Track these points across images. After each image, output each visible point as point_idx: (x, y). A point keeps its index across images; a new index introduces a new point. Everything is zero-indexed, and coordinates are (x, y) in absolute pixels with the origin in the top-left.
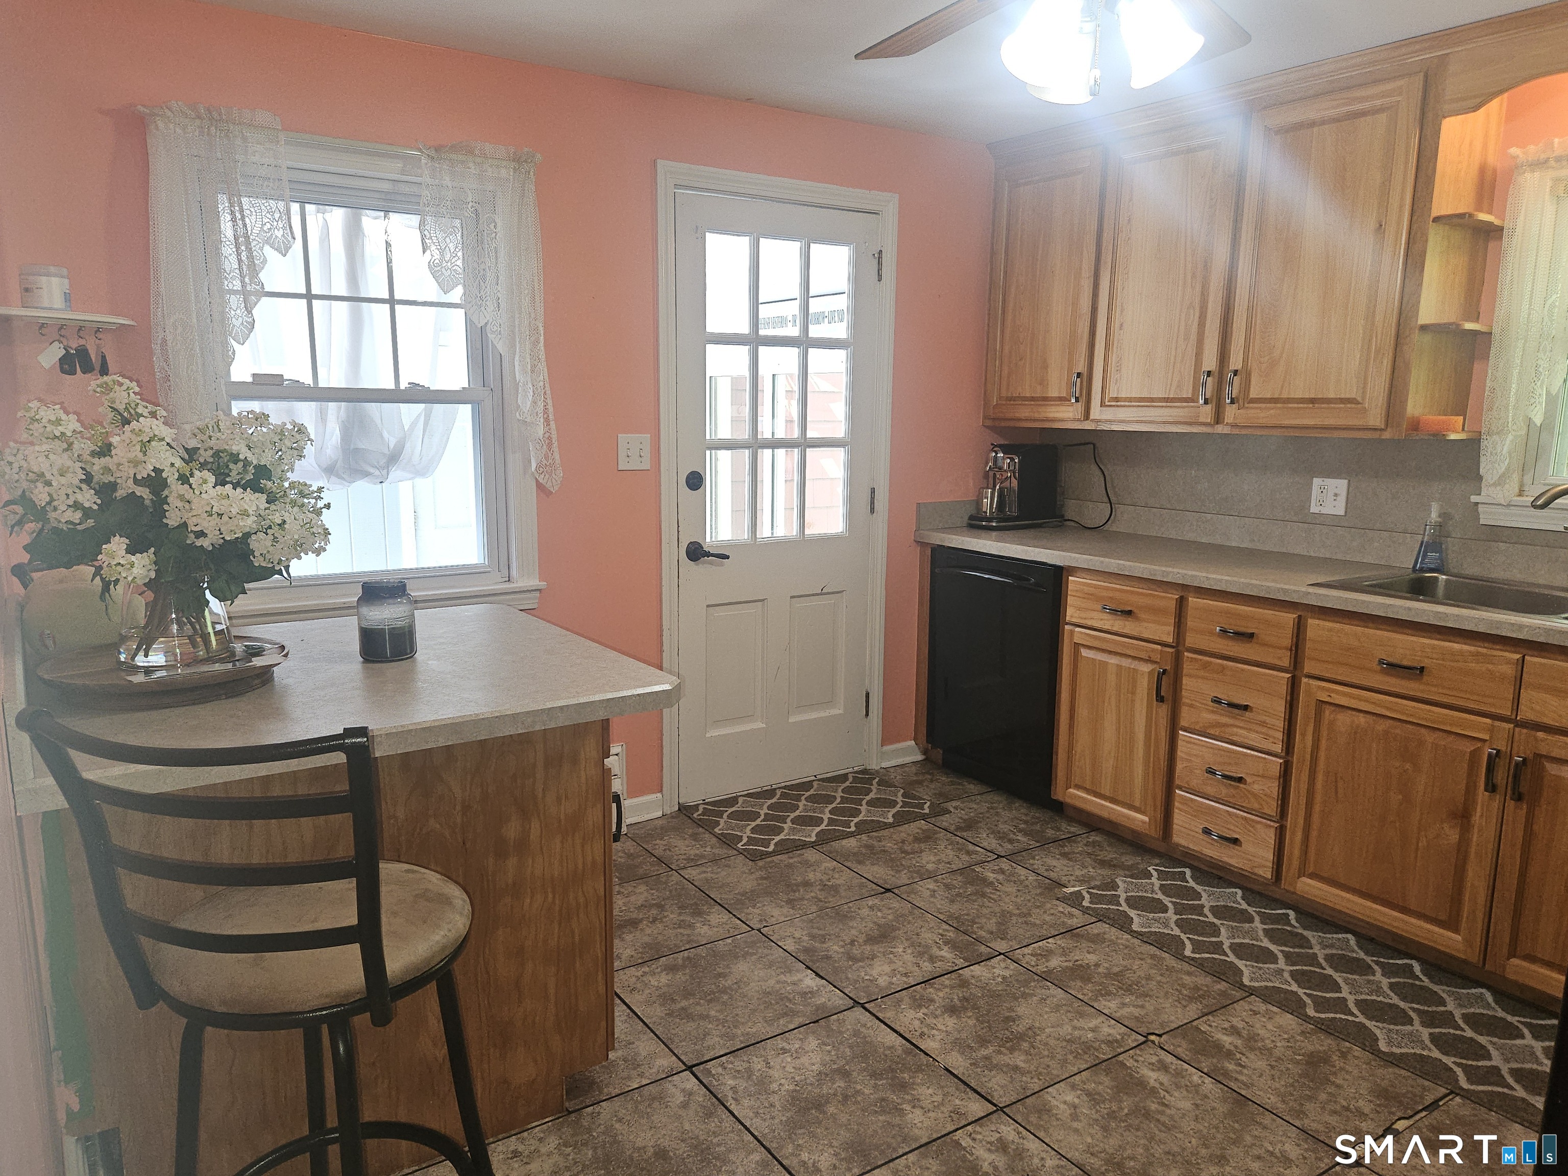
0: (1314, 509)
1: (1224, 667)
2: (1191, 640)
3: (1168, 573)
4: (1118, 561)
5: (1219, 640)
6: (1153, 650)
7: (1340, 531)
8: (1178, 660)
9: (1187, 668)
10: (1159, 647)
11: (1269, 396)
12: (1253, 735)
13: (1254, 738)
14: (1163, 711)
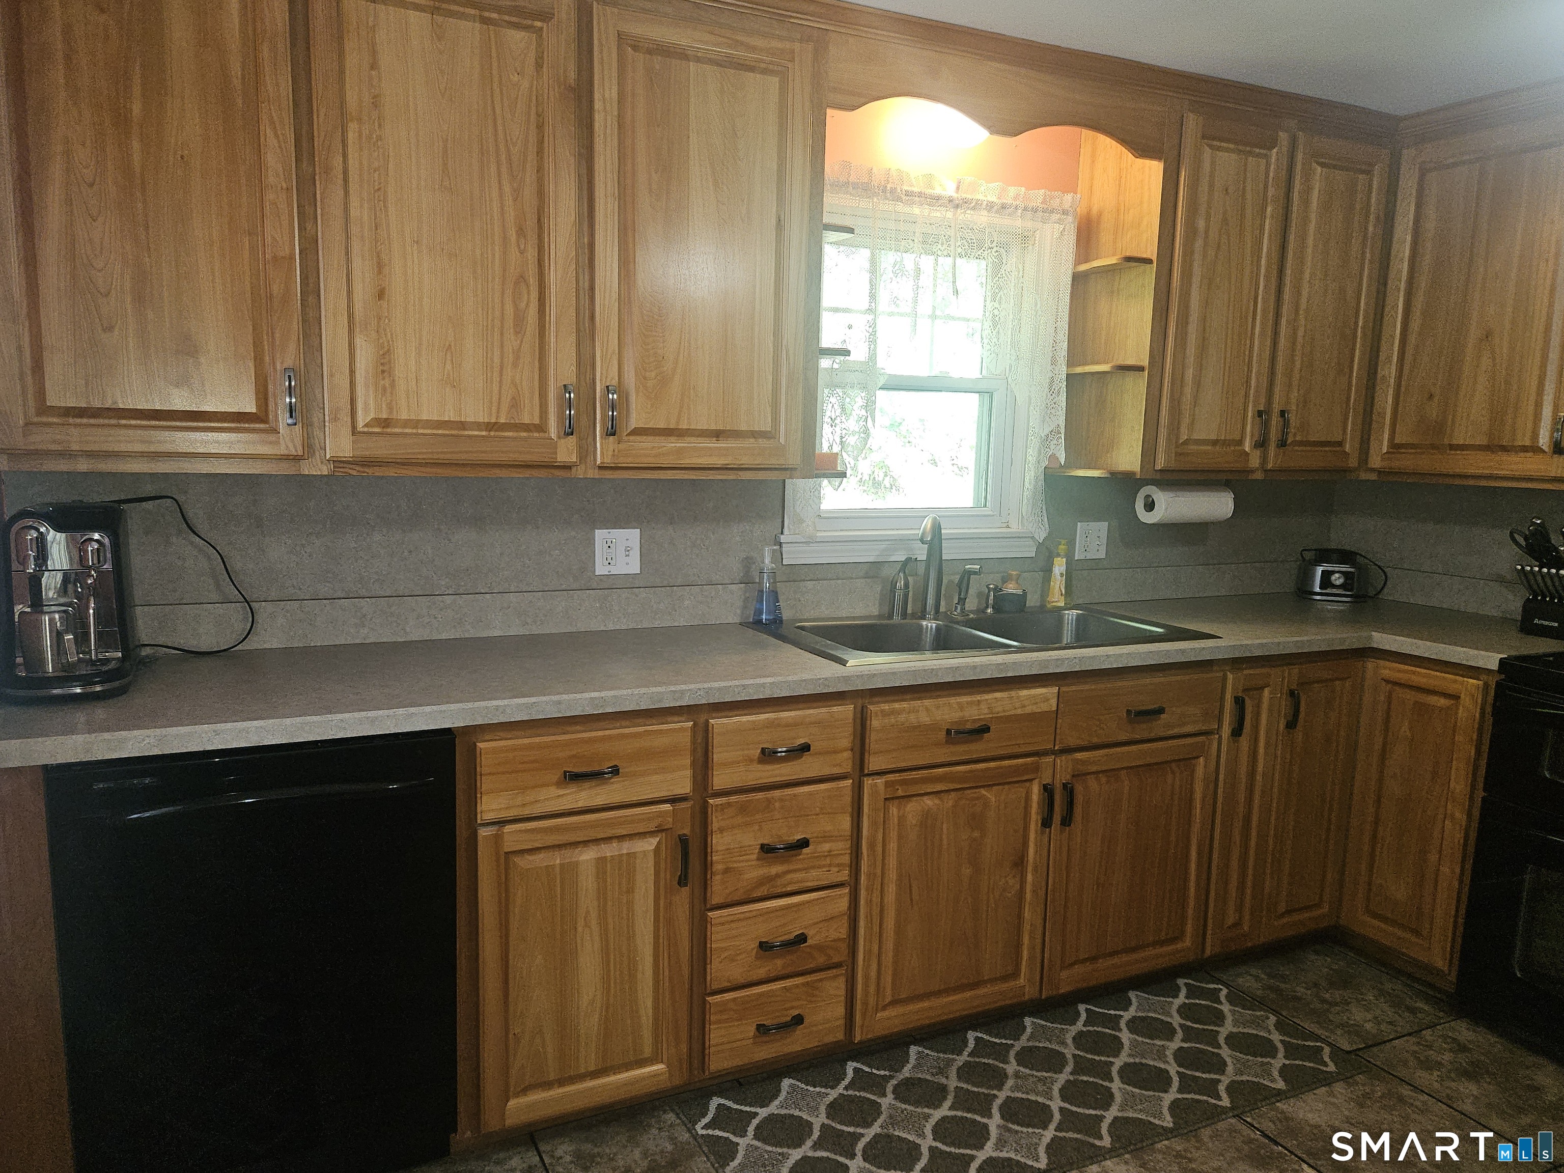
0: (601, 569)
1: (769, 801)
2: (720, 780)
3: (682, 692)
4: (587, 695)
5: (760, 767)
6: (661, 814)
7: (643, 594)
8: (703, 816)
9: (716, 822)
10: (667, 807)
11: (662, 426)
12: (814, 873)
13: (815, 877)
14: (683, 898)
